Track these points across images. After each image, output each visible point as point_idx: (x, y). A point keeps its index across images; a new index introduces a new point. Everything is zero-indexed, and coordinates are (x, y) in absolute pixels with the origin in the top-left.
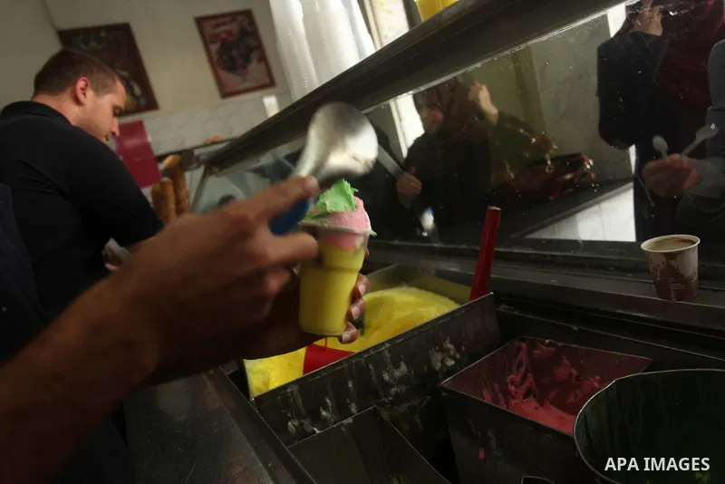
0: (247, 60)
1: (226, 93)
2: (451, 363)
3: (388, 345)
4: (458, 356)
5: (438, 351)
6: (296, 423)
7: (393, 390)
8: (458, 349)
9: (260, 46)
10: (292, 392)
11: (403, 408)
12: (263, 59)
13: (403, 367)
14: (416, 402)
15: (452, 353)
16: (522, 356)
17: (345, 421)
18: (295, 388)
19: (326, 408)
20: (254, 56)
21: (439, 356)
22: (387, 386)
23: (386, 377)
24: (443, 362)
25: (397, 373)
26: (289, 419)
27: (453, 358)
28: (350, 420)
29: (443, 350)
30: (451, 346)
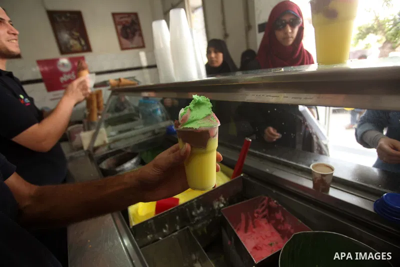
0: (134, 35)
1: (123, 48)
2: (222, 205)
3: (196, 200)
4: (225, 202)
5: (216, 201)
6: (152, 236)
7: (196, 219)
8: (225, 200)
9: (140, 30)
10: (150, 223)
11: (199, 225)
12: (141, 35)
13: (202, 209)
14: (205, 222)
15: (223, 201)
16: (265, 202)
17: (174, 234)
18: (152, 221)
19: (165, 228)
20: (137, 33)
21: (217, 203)
22: (193, 217)
23: (194, 213)
24: (218, 205)
25: (198, 212)
26: (148, 235)
27: (223, 203)
28: (176, 233)
29: (219, 200)
30: (223, 199)
